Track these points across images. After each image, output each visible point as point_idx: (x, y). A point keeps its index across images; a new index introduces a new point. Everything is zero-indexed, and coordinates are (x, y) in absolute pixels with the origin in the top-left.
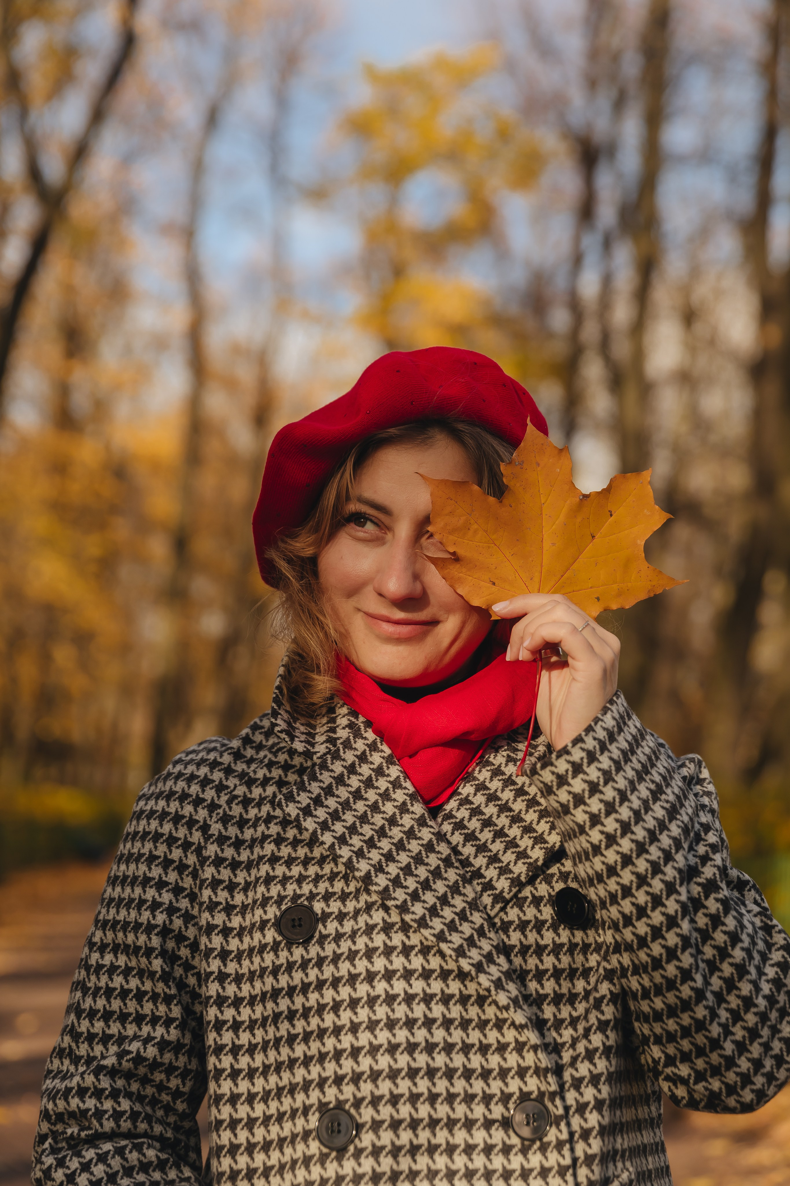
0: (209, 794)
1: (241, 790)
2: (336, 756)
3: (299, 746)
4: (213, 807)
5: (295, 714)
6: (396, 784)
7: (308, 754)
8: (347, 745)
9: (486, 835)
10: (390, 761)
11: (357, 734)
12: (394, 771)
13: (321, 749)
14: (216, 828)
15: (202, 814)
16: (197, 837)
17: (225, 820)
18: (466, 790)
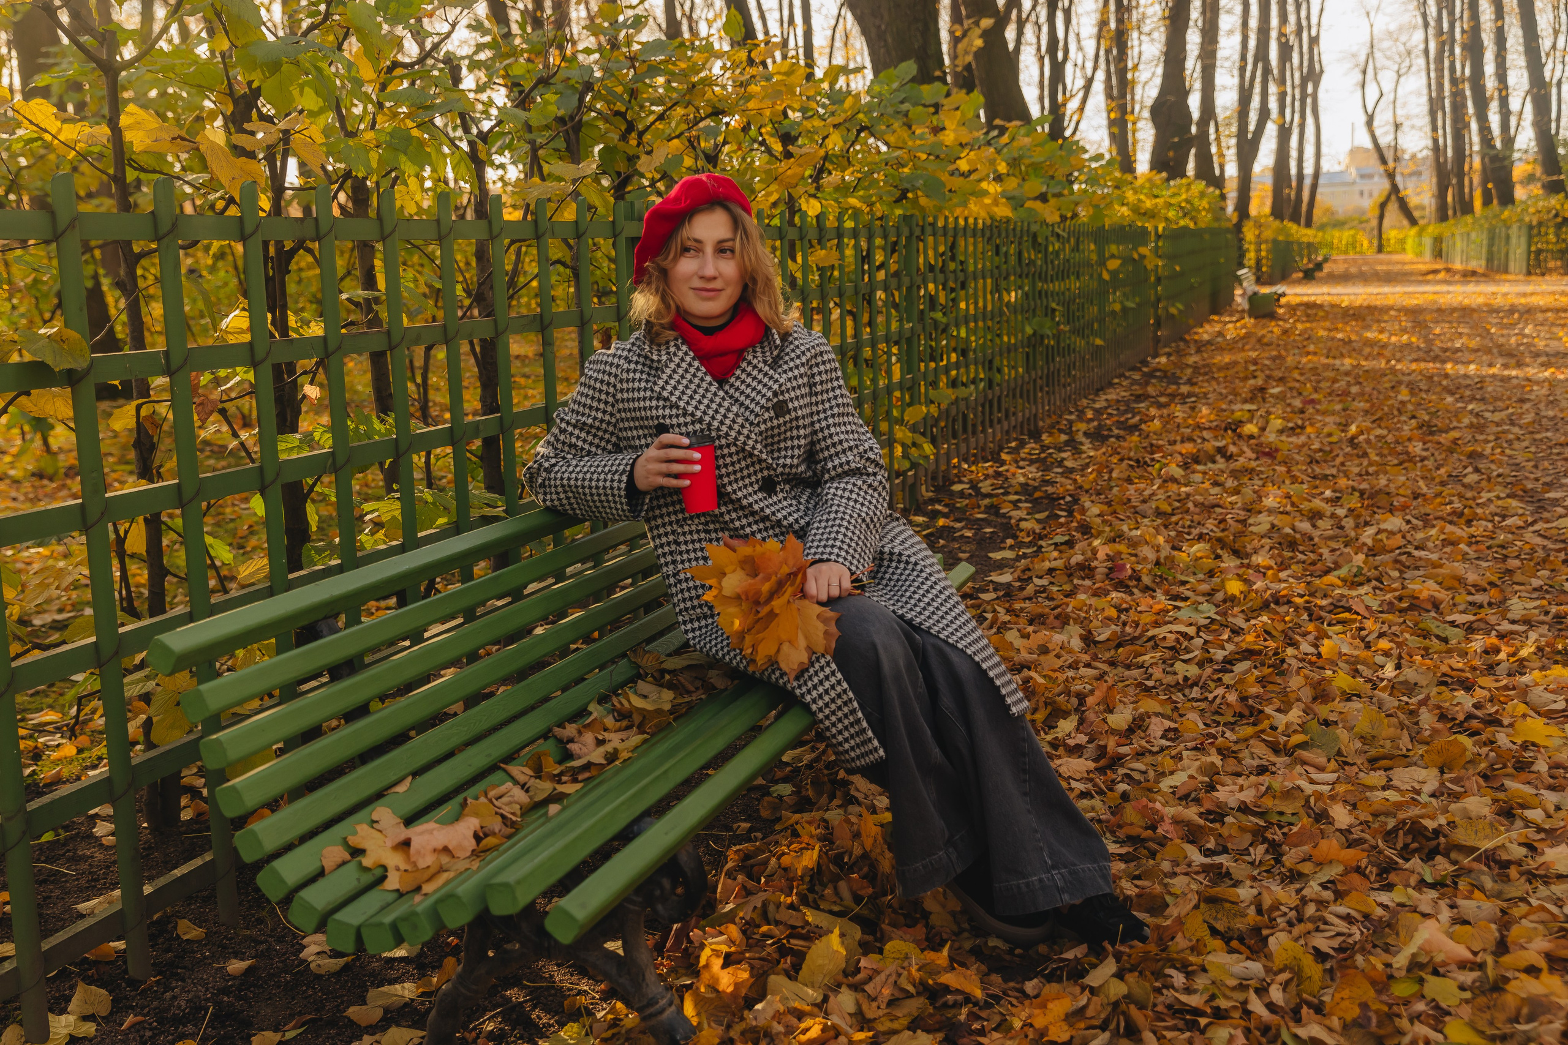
0: (614, 370)
1: (626, 366)
2: (671, 361)
3: (655, 357)
4: (616, 376)
5: (652, 342)
6: (698, 369)
7: (659, 361)
8: (675, 354)
9: (749, 391)
10: (694, 359)
11: (679, 349)
12: (696, 364)
13: (664, 358)
14: (619, 386)
15: (612, 380)
16: (612, 390)
17: (621, 381)
18: (738, 372)
